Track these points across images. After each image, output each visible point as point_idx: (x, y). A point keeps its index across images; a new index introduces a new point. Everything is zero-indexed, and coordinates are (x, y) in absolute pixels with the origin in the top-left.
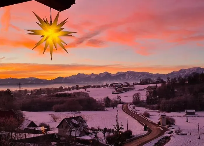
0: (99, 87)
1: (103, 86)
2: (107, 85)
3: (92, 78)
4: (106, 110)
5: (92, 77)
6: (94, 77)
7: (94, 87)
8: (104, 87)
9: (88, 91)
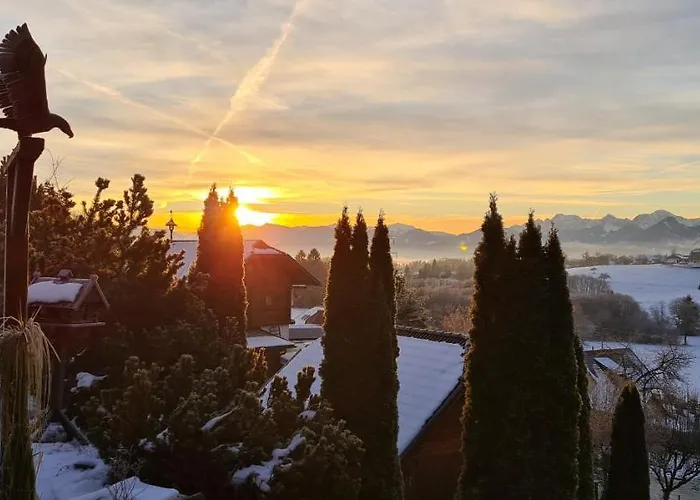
0: (643, 261)
1: (659, 260)
2: (674, 256)
3: (608, 231)
4: (685, 344)
5: (608, 228)
6: (616, 229)
7: (626, 261)
8: (663, 263)
9: (605, 276)
